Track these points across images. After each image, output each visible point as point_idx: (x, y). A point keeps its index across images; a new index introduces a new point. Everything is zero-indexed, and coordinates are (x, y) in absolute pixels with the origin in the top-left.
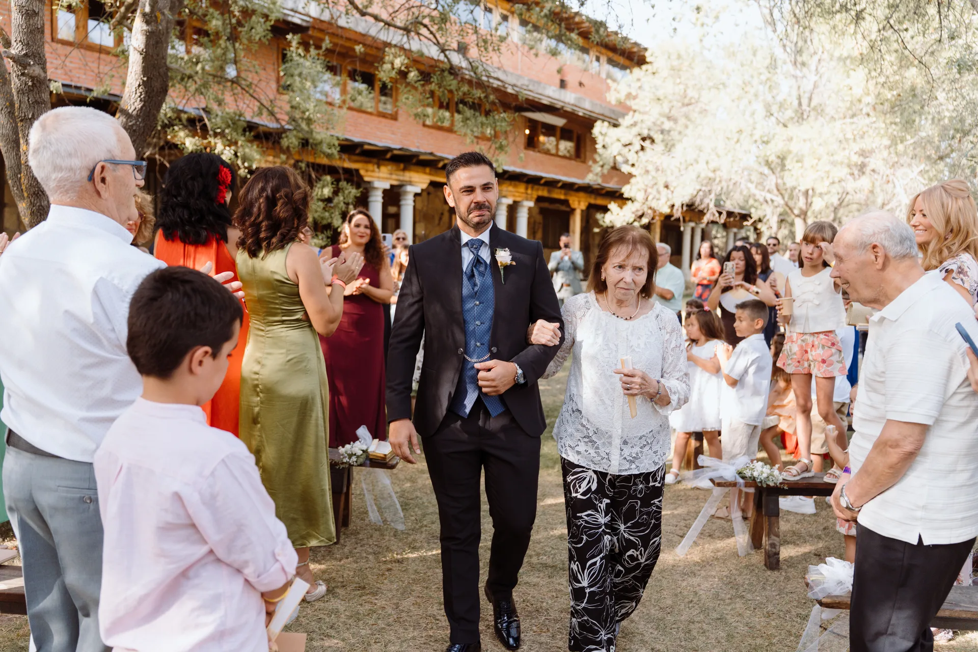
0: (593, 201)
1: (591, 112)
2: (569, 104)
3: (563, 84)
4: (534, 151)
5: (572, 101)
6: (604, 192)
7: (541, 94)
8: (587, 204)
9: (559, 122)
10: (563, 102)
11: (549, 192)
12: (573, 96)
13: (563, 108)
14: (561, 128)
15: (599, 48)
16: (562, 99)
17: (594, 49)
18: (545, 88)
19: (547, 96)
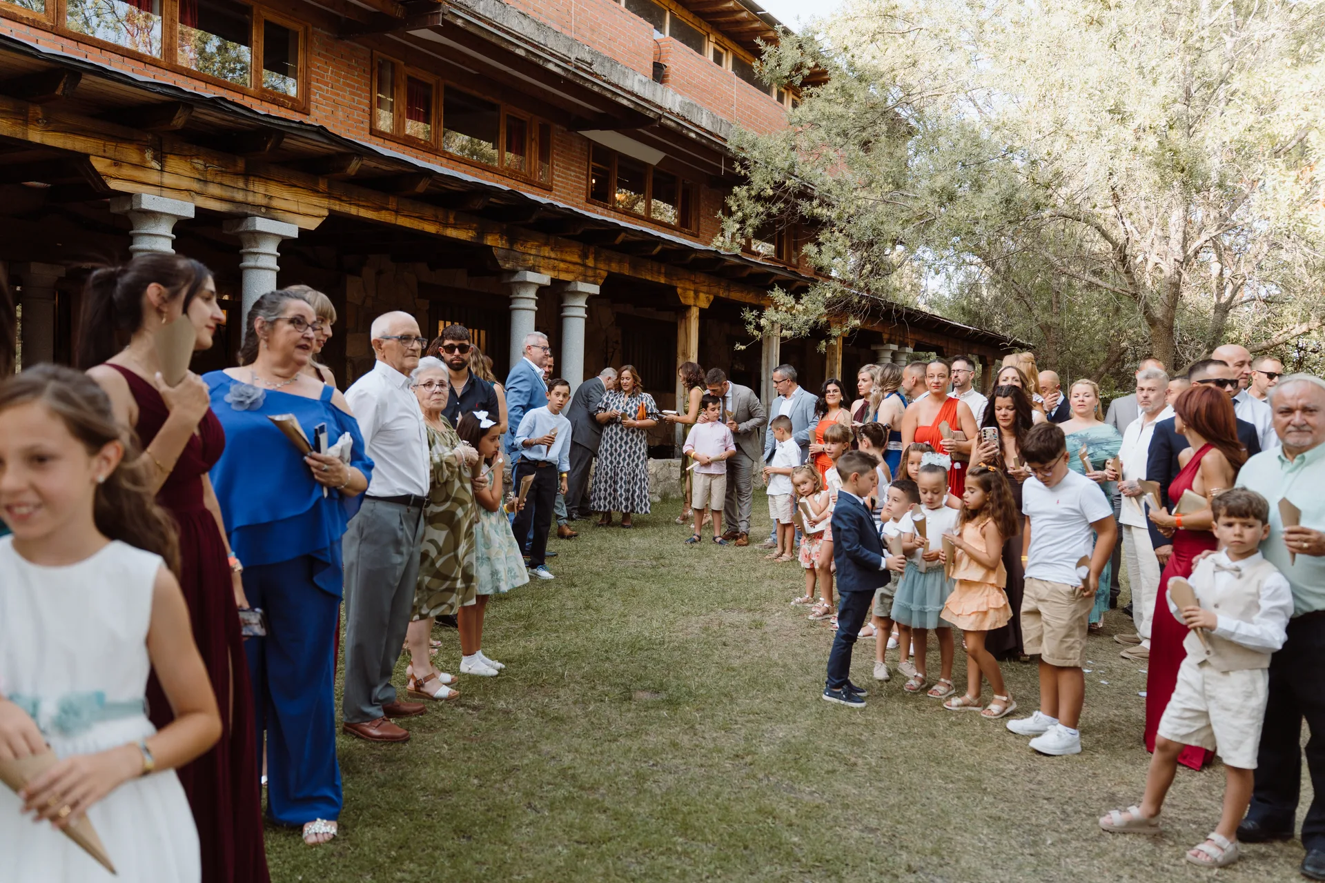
0: (722, 294)
1: (711, 133)
2: (671, 113)
3: (659, 73)
4: (605, 207)
5: (677, 109)
6: (746, 273)
7: (617, 86)
8: (712, 297)
9: (653, 157)
10: (660, 108)
11: (634, 267)
12: (679, 98)
13: (660, 119)
14: (656, 169)
15: (720, 37)
16: (658, 101)
17: (712, 38)
18: (624, 73)
19: (629, 92)
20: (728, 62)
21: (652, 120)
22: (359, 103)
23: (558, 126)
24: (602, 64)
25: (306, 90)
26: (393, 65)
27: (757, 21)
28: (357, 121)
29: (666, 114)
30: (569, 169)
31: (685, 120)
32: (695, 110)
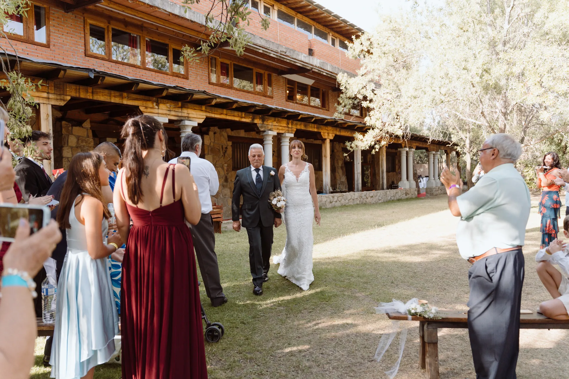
0: (338, 133)
1: (331, 72)
2: (316, 67)
3: (311, 52)
4: (293, 103)
5: (318, 65)
6: (346, 126)
7: (295, 59)
8: (334, 135)
9: (309, 82)
10: (312, 65)
11: (305, 126)
12: (319, 61)
13: (312, 69)
14: (311, 86)
15: (333, 33)
16: (311, 63)
17: (331, 34)
18: (298, 54)
19: (300, 61)
20: (337, 43)
21: (309, 70)
22: (205, 73)
23: (274, 74)
24: (290, 52)
25: (187, 71)
26: (215, 59)
27: (347, 26)
28: (204, 80)
29: (314, 67)
30: (279, 90)
31: (321, 68)
32: (325, 64)
